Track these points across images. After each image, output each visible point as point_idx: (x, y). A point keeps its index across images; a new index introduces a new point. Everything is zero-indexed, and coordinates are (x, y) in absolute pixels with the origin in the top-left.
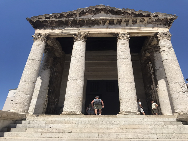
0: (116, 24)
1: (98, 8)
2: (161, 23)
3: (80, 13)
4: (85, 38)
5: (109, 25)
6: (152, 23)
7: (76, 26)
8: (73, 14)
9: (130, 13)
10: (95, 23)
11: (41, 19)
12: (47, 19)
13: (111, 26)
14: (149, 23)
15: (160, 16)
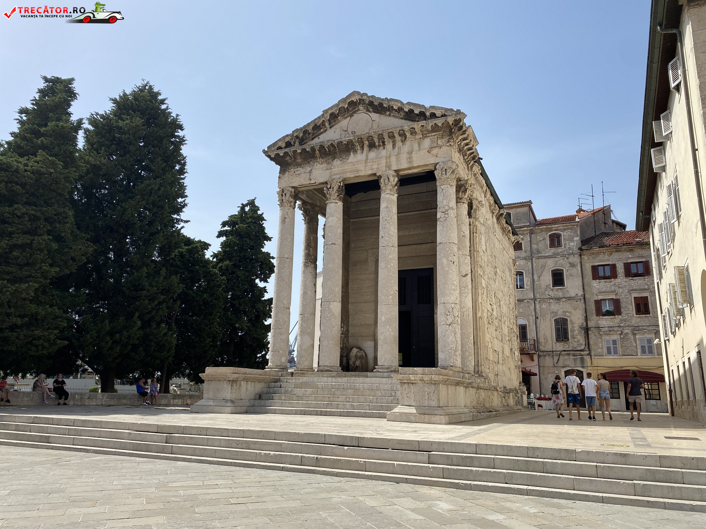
0: (379, 146)
1: (352, 101)
2: (441, 132)
3: (329, 120)
4: (339, 193)
5: (370, 150)
6: (430, 135)
7: (327, 159)
8: (320, 126)
9: (396, 108)
10: (350, 146)
11: (280, 148)
12: (287, 150)
13: (373, 154)
14: (424, 136)
15: (438, 113)
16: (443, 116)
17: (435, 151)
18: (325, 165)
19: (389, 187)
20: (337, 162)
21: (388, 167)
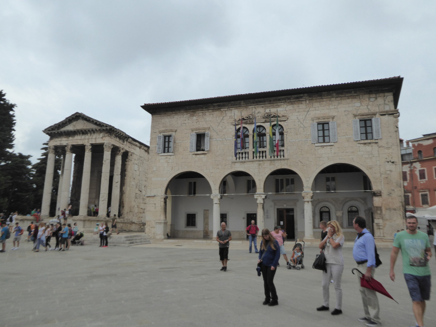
0: (85, 134)
1: (77, 116)
2: (106, 132)
3: (68, 122)
4: (72, 150)
5: (82, 135)
6: (103, 132)
8: (65, 123)
9: (92, 121)
10: (75, 133)
11: (49, 130)
12: (52, 131)
13: (83, 137)
14: (101, 132)
15: (105, 125)
16: (106, 126)
17: (104, 138)
18: (66, 139)
19: (88, 150)
20: (70, 138)
21: (88, 142)
